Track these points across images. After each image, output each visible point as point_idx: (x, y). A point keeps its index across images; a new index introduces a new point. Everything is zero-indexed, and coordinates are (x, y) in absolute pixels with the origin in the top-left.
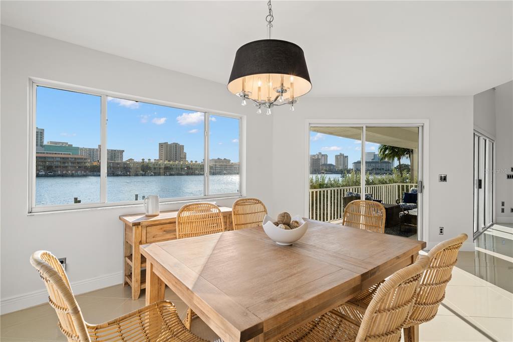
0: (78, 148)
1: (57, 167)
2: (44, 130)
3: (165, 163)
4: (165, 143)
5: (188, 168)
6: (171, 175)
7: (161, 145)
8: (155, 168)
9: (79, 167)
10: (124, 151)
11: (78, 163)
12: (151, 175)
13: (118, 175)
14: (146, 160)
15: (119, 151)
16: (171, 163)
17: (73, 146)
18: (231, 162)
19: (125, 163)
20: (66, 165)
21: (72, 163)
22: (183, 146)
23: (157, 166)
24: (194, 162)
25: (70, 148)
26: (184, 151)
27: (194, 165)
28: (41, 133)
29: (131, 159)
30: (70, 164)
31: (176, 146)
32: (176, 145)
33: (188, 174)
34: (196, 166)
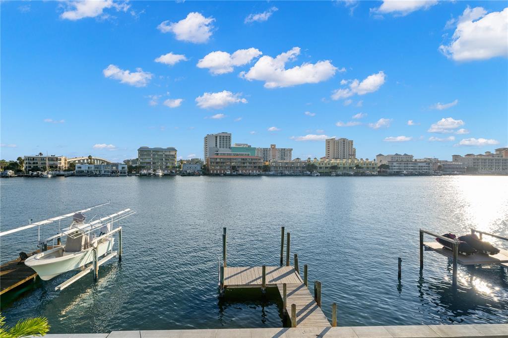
0: (255, 148)
1: (239, 167)
2: (231, 134)
3: (332, 162)
4: (332, 139)
5: (357, 167)
6: (337, 175)
7: (328, 142)
8: (321, 168)
9: (255, 167)
10: (292, 149)
11: (254, 163)
12: (317, 176)
13: (286, 175)
14: (312, 159)
15: (288, 150)
16: (338, 162)
17: (252, 147)
18: (414, 158)
19: (293, 163)
20: (245, 165)
21: (250, 163)
22: (352, 141)
23: (323, 166)
24: (364, 160)
25: (249, 148)
26: (354, 147)
27: (364, 163)
28: (229, 137)
29: (298, 158)
30: (248, 164)
31: (344, 141)
33: (356, 175)
34: (367, 164)
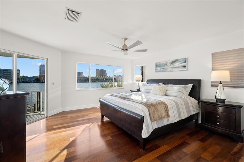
3: (97, 77)
4: (98, 69)
5: (106, 79)
6: (99, 82)
7: (97, 70)
10: (83, 73)
15: (81, 73)
16: (99, 77)
22: (105, 70)
23: (94, 79)
24: (108, 77)
26: (106, 72)
27: (108, 78)
29: (84, 76)
32: (103, 70)
34: (109, 78)
